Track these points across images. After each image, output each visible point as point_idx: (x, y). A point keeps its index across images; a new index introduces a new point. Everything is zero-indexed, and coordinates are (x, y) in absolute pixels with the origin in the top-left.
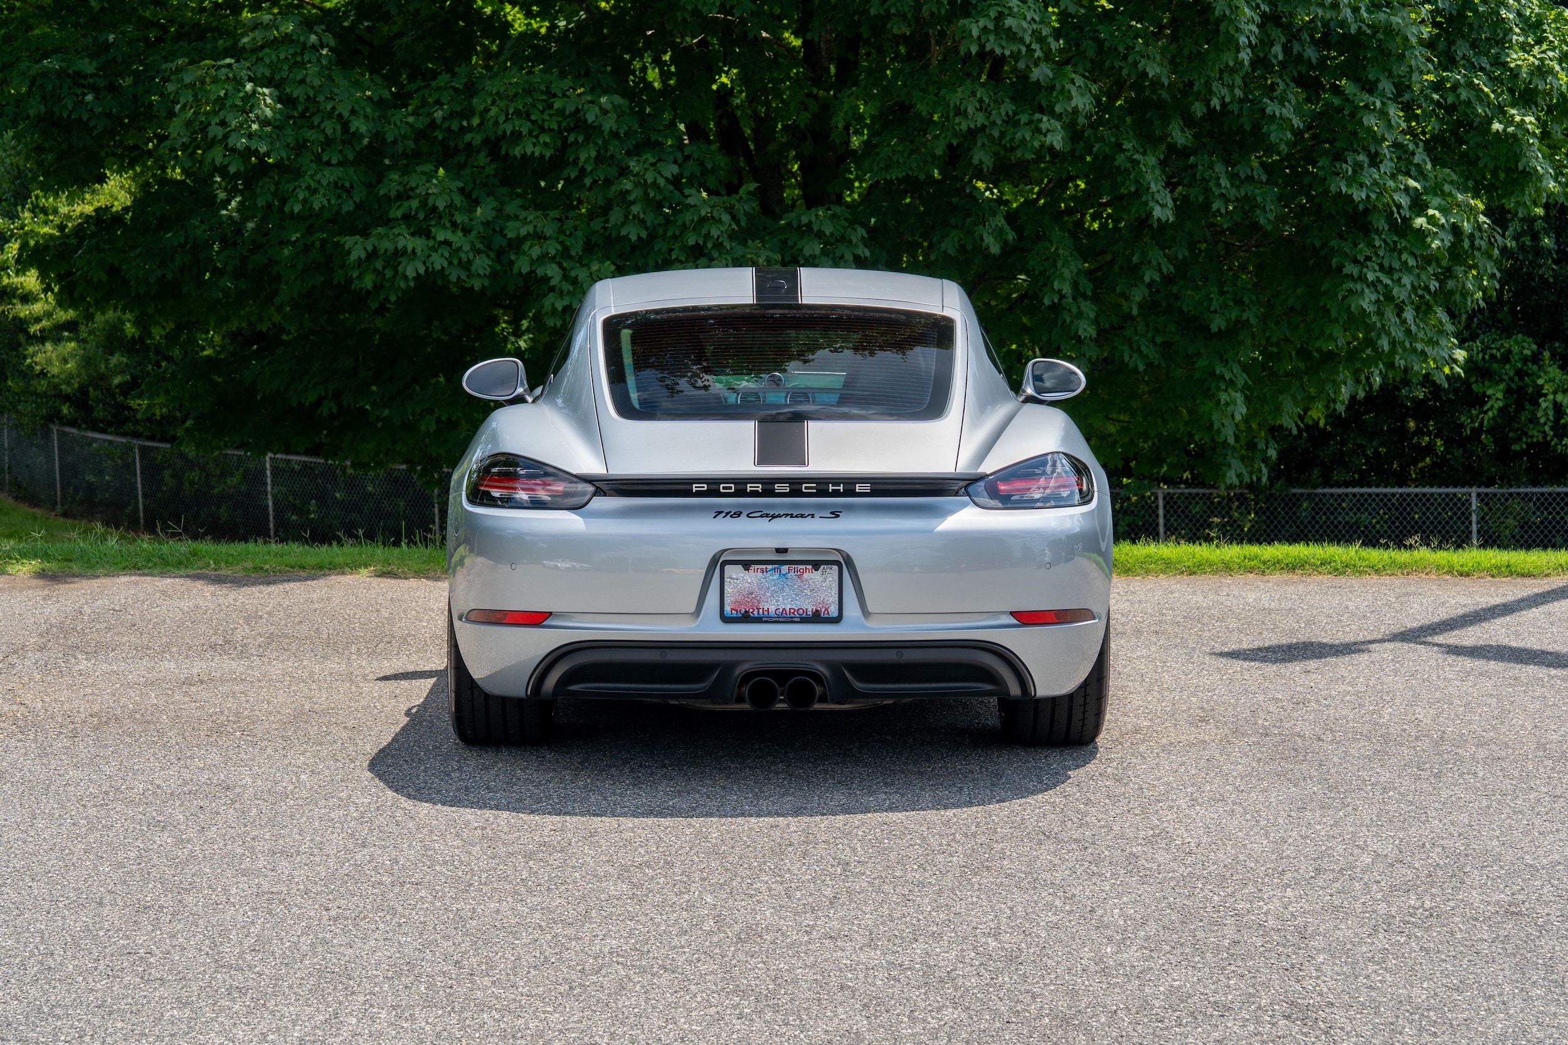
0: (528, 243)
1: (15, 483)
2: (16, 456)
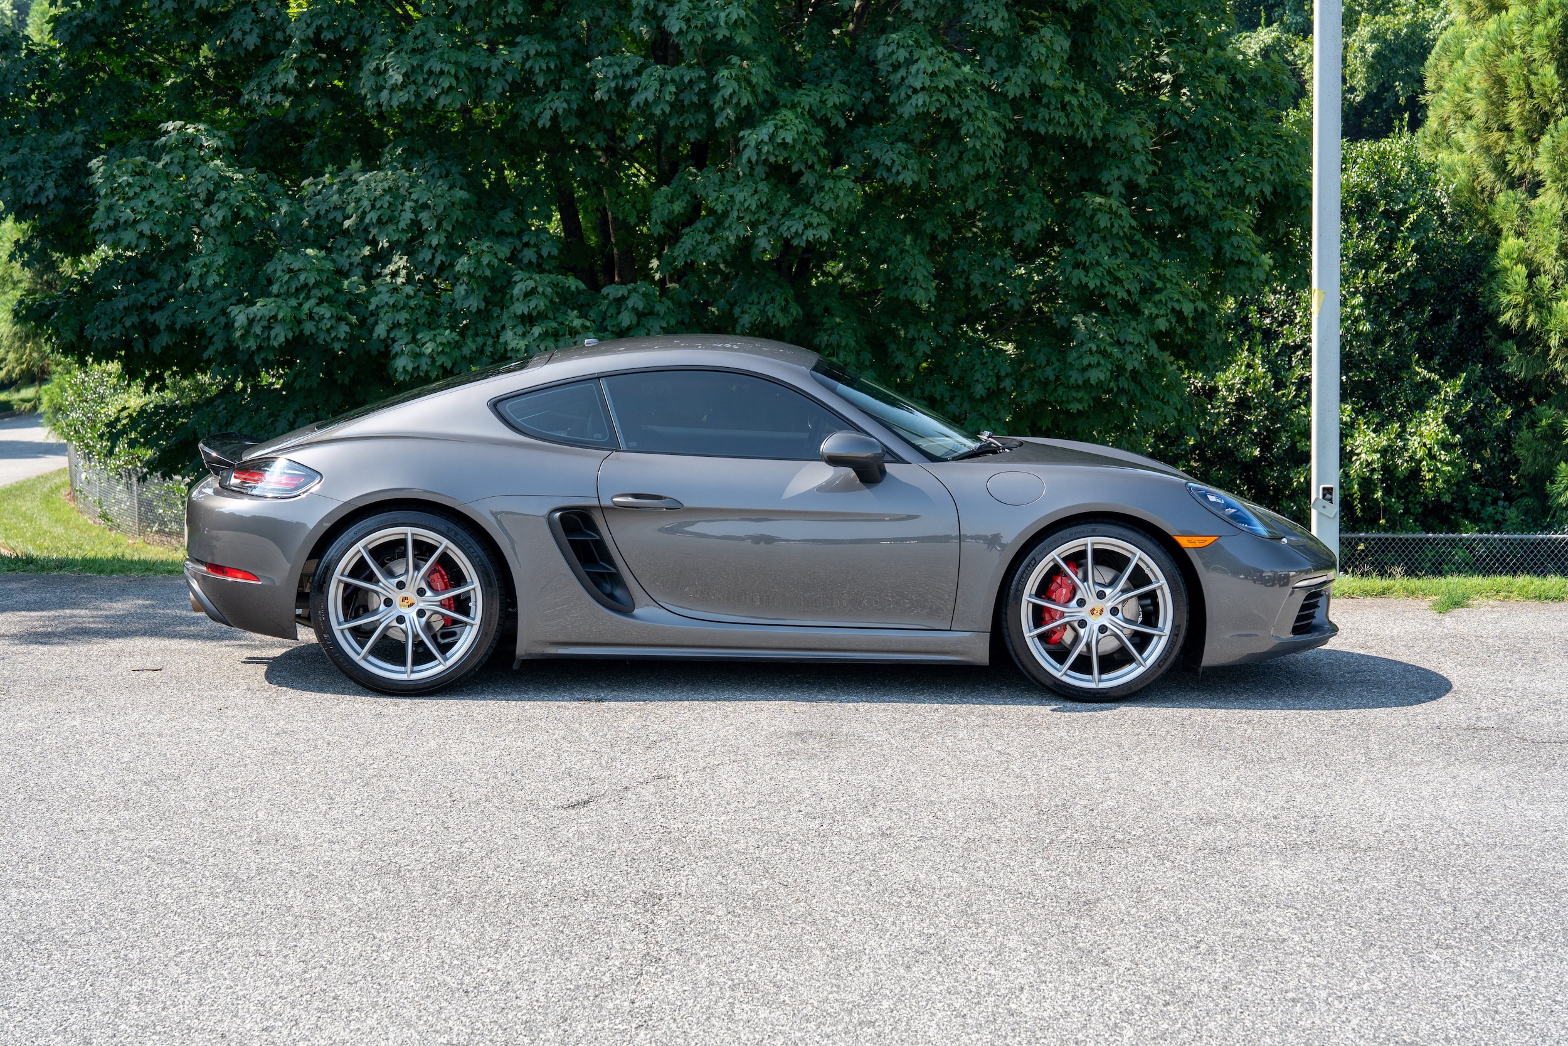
0: (383, 311)
1: (104, 516)
2: (105, 493)
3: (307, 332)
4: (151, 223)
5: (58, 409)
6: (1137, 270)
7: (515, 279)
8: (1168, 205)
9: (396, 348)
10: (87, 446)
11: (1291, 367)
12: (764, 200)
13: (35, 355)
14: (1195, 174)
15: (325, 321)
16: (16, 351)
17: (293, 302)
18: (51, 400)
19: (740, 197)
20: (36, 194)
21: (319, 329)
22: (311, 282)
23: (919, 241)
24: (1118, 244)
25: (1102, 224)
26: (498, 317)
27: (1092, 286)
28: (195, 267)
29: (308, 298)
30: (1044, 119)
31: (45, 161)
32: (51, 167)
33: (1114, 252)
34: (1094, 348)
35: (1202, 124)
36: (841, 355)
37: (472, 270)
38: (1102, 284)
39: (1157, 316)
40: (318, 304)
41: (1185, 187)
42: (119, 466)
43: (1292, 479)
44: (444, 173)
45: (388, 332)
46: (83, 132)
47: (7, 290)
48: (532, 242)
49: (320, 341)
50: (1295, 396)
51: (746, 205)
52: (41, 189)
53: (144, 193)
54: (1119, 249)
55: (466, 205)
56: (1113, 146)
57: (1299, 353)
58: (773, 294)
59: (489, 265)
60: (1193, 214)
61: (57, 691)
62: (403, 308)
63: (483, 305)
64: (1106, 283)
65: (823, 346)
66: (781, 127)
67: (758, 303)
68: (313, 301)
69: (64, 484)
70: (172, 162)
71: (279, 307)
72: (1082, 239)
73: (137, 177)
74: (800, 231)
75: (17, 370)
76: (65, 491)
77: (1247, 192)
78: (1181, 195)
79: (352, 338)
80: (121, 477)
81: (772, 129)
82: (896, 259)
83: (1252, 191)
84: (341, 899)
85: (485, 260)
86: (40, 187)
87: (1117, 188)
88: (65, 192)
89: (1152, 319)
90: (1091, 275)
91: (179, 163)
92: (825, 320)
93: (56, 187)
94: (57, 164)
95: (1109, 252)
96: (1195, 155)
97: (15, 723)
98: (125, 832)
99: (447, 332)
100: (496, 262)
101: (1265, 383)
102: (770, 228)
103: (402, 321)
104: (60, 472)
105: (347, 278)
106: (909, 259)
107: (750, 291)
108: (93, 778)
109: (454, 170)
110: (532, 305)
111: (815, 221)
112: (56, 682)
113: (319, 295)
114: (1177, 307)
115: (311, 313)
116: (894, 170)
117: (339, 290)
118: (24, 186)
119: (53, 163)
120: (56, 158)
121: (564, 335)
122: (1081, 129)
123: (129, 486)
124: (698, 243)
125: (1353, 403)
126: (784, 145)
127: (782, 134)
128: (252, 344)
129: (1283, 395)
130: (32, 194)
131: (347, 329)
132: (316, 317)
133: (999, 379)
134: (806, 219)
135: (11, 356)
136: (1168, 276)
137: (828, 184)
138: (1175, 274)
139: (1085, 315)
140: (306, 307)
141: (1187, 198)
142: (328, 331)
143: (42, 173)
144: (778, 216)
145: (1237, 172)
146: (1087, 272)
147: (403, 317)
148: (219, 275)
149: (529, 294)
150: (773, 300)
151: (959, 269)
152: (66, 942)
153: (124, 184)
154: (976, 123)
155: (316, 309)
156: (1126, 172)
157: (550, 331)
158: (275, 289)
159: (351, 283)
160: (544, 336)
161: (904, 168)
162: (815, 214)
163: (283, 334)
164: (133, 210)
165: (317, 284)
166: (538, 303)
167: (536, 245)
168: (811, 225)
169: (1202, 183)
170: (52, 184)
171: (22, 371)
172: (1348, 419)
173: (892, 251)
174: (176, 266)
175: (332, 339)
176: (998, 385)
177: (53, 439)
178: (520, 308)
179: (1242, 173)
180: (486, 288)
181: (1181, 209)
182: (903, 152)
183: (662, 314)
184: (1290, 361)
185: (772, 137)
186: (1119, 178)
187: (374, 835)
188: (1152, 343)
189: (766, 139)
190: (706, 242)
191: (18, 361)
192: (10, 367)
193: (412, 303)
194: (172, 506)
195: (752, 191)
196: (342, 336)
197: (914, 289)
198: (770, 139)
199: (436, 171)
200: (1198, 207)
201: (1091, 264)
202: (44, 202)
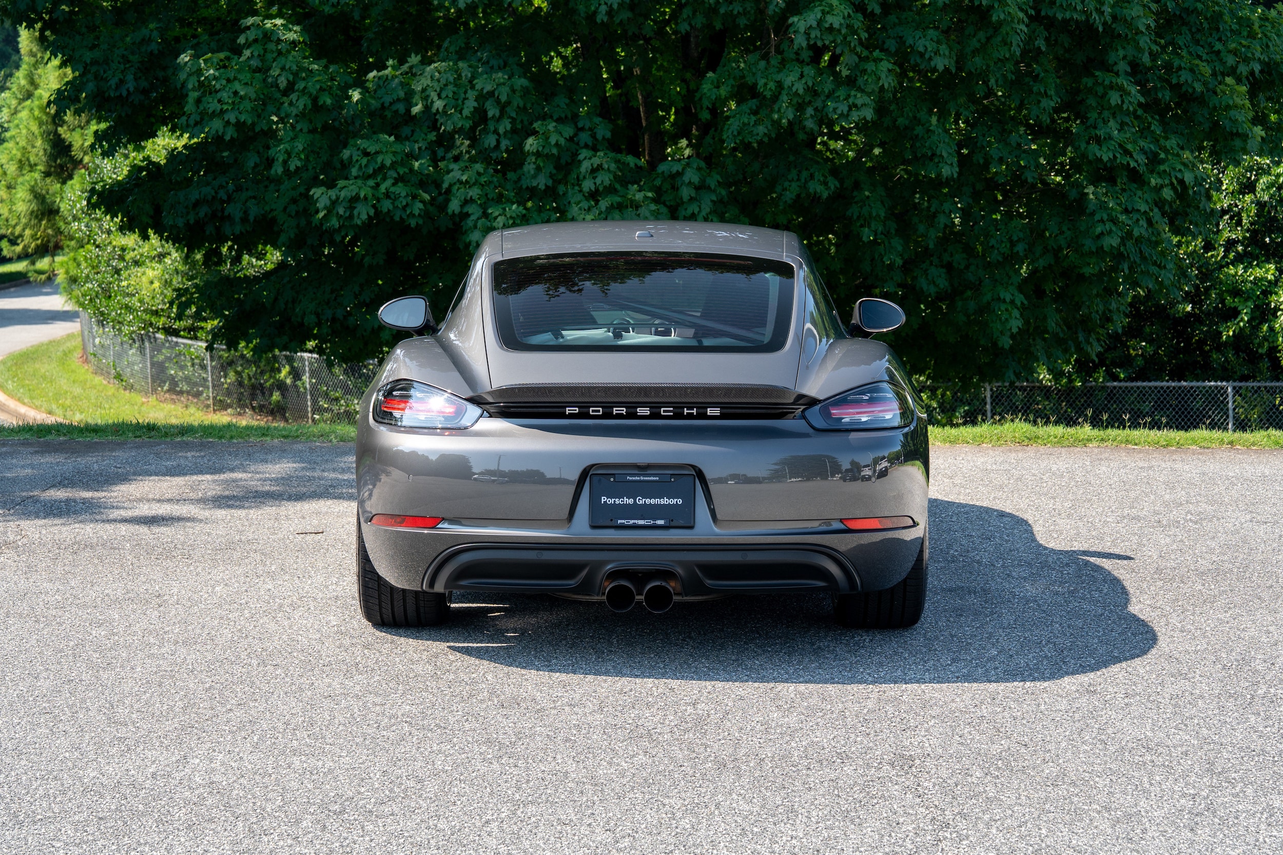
0: (456, 187)
1: (119, 377)
2: (119, 356)
3: (385, 210)
4: (237, 113)
5: (73, 280)
6: (1142, 143)
7: (581, 157)
8: (1168, 82)
9: (470, 222)
10: (102, 314)
11: (1219, 231)
12: (810, 84)
13: (50, 231)
14: (1190, 53)
15: (401, 199)
16: (32, 227)
17: (371, 183)
18: (67, 272)
19: (788, 81)
20: (118, 87)
21: (396, 207)
22: (388, 163)
23: (942, 120)
24: (1127, 120)
25: (1113, 103)
26: (564, 194)
27: (1105, 158)
28: (278, 152)
29: (384, 179)
30: (1061, 5)
31: (123, 56)
32: (129, 62)
33: (1122, 127)
34: (1105, 217)
35: (1196, 9)
36: (873, 225)
37: (540, 149)
38: (1114, 156)
39: (1162, 186)
40: (394, 185)
41: (1183, 65)
42: (134, 332)
43: (1221, 333)
44: (502, 64)
45: (462, 206)
46: (157, 28)
47: (25, 172)
48: (587, 127)
49: (397, 218)
50: (1223, 257)
51: (794, 89)
52: (122, 82)
53: (229, 85)
54: (1127, 124)
55: (526, 92)
56: (1121, 29)
57: (1227, 217)
58: (812, 171)
59: (557, 144)
60: (1190, 90)
61: (236, 555)
62: (474, 184)
63: (550, 183)
64: (1118, 155)
65: (855, 217)
66: (828, 13)
67: (798, 180)
68: (389, 182)
69: (75, 347)
70: (252, 56)
71: (360, 188)
72: (1093, 115)
73: (222, 70)
74: (845, 112)
75: (33, 245)
76: (78, 353)
77: (1238, 72)
78: (1180, 73)
79: (426, 215)
80: (134, 341)
81: (819, 15)
82: (922, 137)
83: (1243, 69)
84: (610, 764)
85: (553, 141)
86: (120, 80)
87: (1123, 66)
88: (144, 84)
89: (1158, 189)
90: (1105, 149)
91: (259, 55)
92: (855, 193)
93: (136, 79)
94: (135, 58)
95: (1119, 127)
96: (1189, 37)
97: (213, 587)
98: (371, 698)
99: (514, 207)
100: (562, 141)
101: (1196, 246)
102: (816, 109)
103: (475, 197)
104: (70, 337)
105: (417, 161)
106: (935, 138)
107: (789, 170)
108: (314, 642)
109: (511, 60)
110: (598, 181)
111: (859, 102)
112: (231, 546)
113: (395, 175)
114: (1179, 176)
115: (388, 192)
116: (927, 56)
117: (411, 170)
118: (106, 80)
119: (131, 57)
120: (133, 53)
121: (627, 207)
122: (1094, 15)
123: (141, 350)
124: (744, 124)
125: (1276, 263)
126: (831, 29)
127: (830, 19)
128: (334, 223)
129: (1212, 256)
130: (113, 87)
131: (421, 206)
132: (392, 196)
133: (1013, 244)
134: (851, 101)
135: (28, 232)
136: (1168, 147)
137: (870, 66)
138: (1175, 146)
139: (1096, 187)
140: (383, 188)
141: (1185, 76)
142: (404, 208)
143: (122, 67)
144: (823, 98)
145: (1230, 52)
146: (1101, 146)
147: (474, 192)
148: (300, 159)
149: (594, 171)
150: (812, 176)
151: (979, 145)
152: (370, 812)
153: (211, 78)
154: (1006, 9)
155: (392, 189)
156: (1131, 51)
157: (615, 204)
158: (354, 171)
159: (421, 164)
160: (611, 208)
161: (936, 54)
162: (859, 95)
163: (365, 212)
164: (219, 101)
165: (394, 164)
166: (604, 179)
167: (590, 129)
168: (855, 106)
169: (1197, 62)
170: (132, 77)
171: (37, 246)
172: (1273, 277)
173: (919, 130)
174: (258, 152)
175: (408, 216)
176: (1012, 250)
177: (69, 307)
178: (588, 185)
179: (1235, 53)
180: (552, 167)
181: (1179, 86)
182: (935, 39)
183: (713, 187)
184: (1218, 225)
185: (820, 22)
186: (1124, 58)
187: (607, 697)
188: (1156, 210)
189: (814, 24)
190: (752, 123)
191: (34, 237)
192: (26, 242)
193: (483, 180)
194: (182, 368)
195: (798, 75)
196: (416, 212)
197: (941, 165)
198: (818, 24)
199: (493, 62)
200: (1196, 85)
201: (1105, 138)
202: (125, 93)
